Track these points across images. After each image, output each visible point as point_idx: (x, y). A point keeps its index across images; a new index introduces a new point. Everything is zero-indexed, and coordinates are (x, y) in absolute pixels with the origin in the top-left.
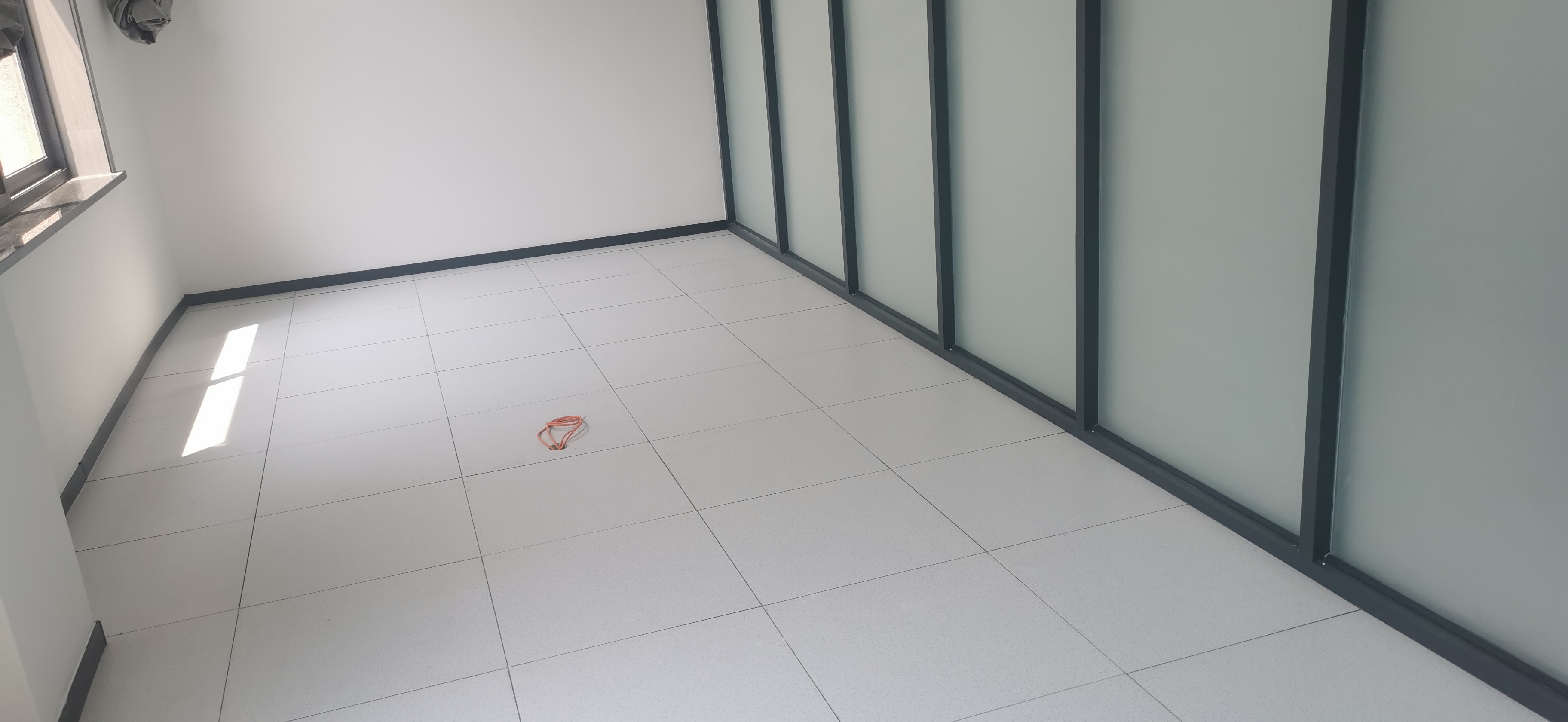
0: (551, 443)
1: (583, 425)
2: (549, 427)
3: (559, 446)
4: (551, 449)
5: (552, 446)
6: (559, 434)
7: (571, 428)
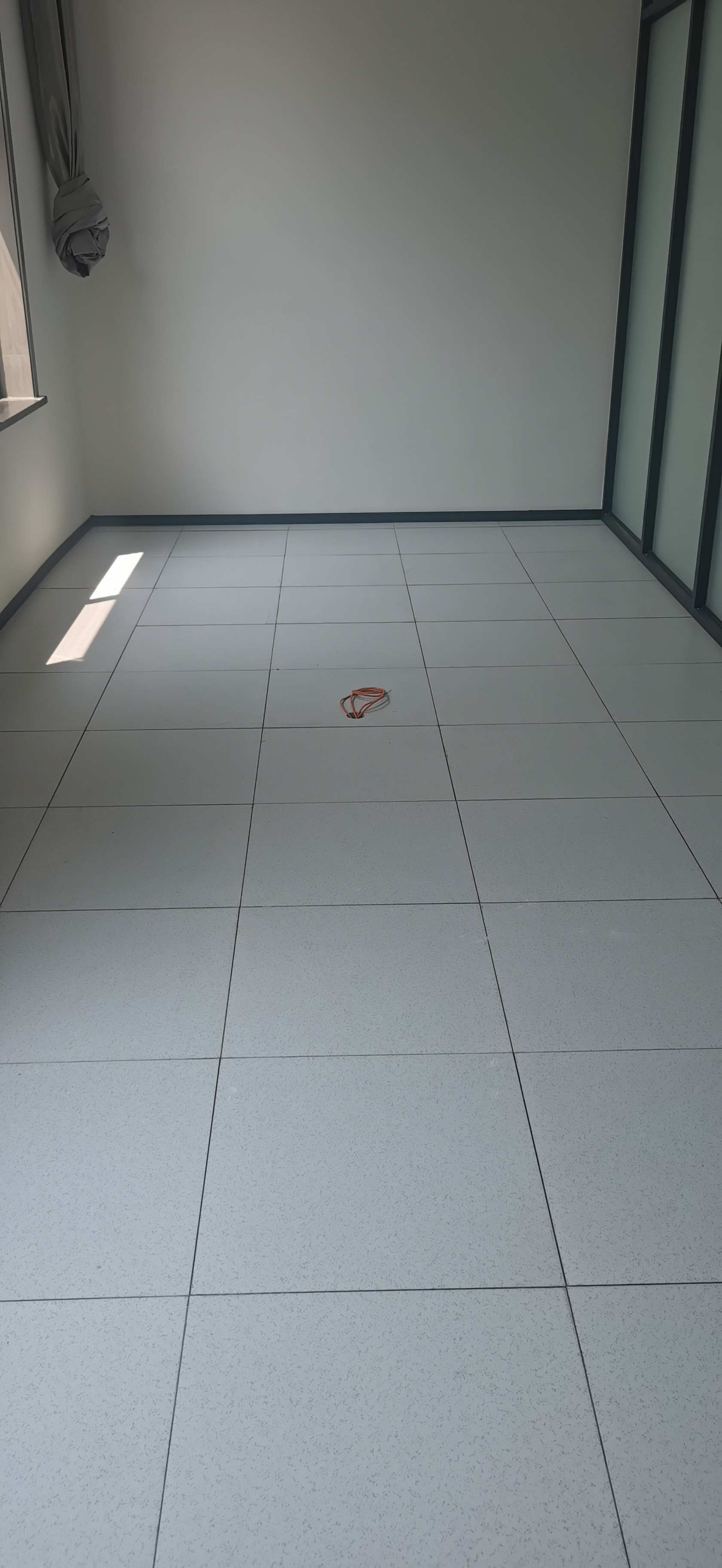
0: (350, 711)
1: (386, 698)
2: (354, 694)
3: (356, 714)
4: (349, 717)
5: (349, 713)
6: (359, 704)
7: (373, 699)
